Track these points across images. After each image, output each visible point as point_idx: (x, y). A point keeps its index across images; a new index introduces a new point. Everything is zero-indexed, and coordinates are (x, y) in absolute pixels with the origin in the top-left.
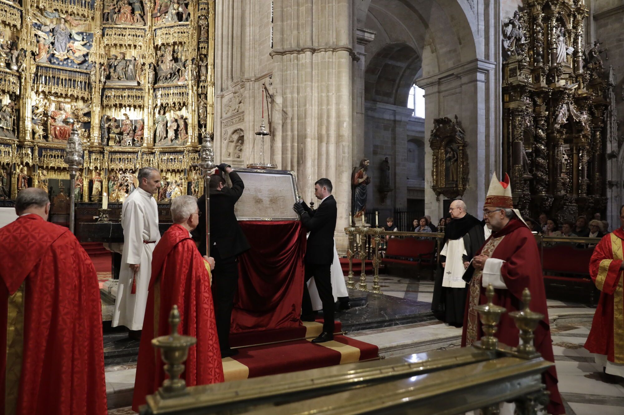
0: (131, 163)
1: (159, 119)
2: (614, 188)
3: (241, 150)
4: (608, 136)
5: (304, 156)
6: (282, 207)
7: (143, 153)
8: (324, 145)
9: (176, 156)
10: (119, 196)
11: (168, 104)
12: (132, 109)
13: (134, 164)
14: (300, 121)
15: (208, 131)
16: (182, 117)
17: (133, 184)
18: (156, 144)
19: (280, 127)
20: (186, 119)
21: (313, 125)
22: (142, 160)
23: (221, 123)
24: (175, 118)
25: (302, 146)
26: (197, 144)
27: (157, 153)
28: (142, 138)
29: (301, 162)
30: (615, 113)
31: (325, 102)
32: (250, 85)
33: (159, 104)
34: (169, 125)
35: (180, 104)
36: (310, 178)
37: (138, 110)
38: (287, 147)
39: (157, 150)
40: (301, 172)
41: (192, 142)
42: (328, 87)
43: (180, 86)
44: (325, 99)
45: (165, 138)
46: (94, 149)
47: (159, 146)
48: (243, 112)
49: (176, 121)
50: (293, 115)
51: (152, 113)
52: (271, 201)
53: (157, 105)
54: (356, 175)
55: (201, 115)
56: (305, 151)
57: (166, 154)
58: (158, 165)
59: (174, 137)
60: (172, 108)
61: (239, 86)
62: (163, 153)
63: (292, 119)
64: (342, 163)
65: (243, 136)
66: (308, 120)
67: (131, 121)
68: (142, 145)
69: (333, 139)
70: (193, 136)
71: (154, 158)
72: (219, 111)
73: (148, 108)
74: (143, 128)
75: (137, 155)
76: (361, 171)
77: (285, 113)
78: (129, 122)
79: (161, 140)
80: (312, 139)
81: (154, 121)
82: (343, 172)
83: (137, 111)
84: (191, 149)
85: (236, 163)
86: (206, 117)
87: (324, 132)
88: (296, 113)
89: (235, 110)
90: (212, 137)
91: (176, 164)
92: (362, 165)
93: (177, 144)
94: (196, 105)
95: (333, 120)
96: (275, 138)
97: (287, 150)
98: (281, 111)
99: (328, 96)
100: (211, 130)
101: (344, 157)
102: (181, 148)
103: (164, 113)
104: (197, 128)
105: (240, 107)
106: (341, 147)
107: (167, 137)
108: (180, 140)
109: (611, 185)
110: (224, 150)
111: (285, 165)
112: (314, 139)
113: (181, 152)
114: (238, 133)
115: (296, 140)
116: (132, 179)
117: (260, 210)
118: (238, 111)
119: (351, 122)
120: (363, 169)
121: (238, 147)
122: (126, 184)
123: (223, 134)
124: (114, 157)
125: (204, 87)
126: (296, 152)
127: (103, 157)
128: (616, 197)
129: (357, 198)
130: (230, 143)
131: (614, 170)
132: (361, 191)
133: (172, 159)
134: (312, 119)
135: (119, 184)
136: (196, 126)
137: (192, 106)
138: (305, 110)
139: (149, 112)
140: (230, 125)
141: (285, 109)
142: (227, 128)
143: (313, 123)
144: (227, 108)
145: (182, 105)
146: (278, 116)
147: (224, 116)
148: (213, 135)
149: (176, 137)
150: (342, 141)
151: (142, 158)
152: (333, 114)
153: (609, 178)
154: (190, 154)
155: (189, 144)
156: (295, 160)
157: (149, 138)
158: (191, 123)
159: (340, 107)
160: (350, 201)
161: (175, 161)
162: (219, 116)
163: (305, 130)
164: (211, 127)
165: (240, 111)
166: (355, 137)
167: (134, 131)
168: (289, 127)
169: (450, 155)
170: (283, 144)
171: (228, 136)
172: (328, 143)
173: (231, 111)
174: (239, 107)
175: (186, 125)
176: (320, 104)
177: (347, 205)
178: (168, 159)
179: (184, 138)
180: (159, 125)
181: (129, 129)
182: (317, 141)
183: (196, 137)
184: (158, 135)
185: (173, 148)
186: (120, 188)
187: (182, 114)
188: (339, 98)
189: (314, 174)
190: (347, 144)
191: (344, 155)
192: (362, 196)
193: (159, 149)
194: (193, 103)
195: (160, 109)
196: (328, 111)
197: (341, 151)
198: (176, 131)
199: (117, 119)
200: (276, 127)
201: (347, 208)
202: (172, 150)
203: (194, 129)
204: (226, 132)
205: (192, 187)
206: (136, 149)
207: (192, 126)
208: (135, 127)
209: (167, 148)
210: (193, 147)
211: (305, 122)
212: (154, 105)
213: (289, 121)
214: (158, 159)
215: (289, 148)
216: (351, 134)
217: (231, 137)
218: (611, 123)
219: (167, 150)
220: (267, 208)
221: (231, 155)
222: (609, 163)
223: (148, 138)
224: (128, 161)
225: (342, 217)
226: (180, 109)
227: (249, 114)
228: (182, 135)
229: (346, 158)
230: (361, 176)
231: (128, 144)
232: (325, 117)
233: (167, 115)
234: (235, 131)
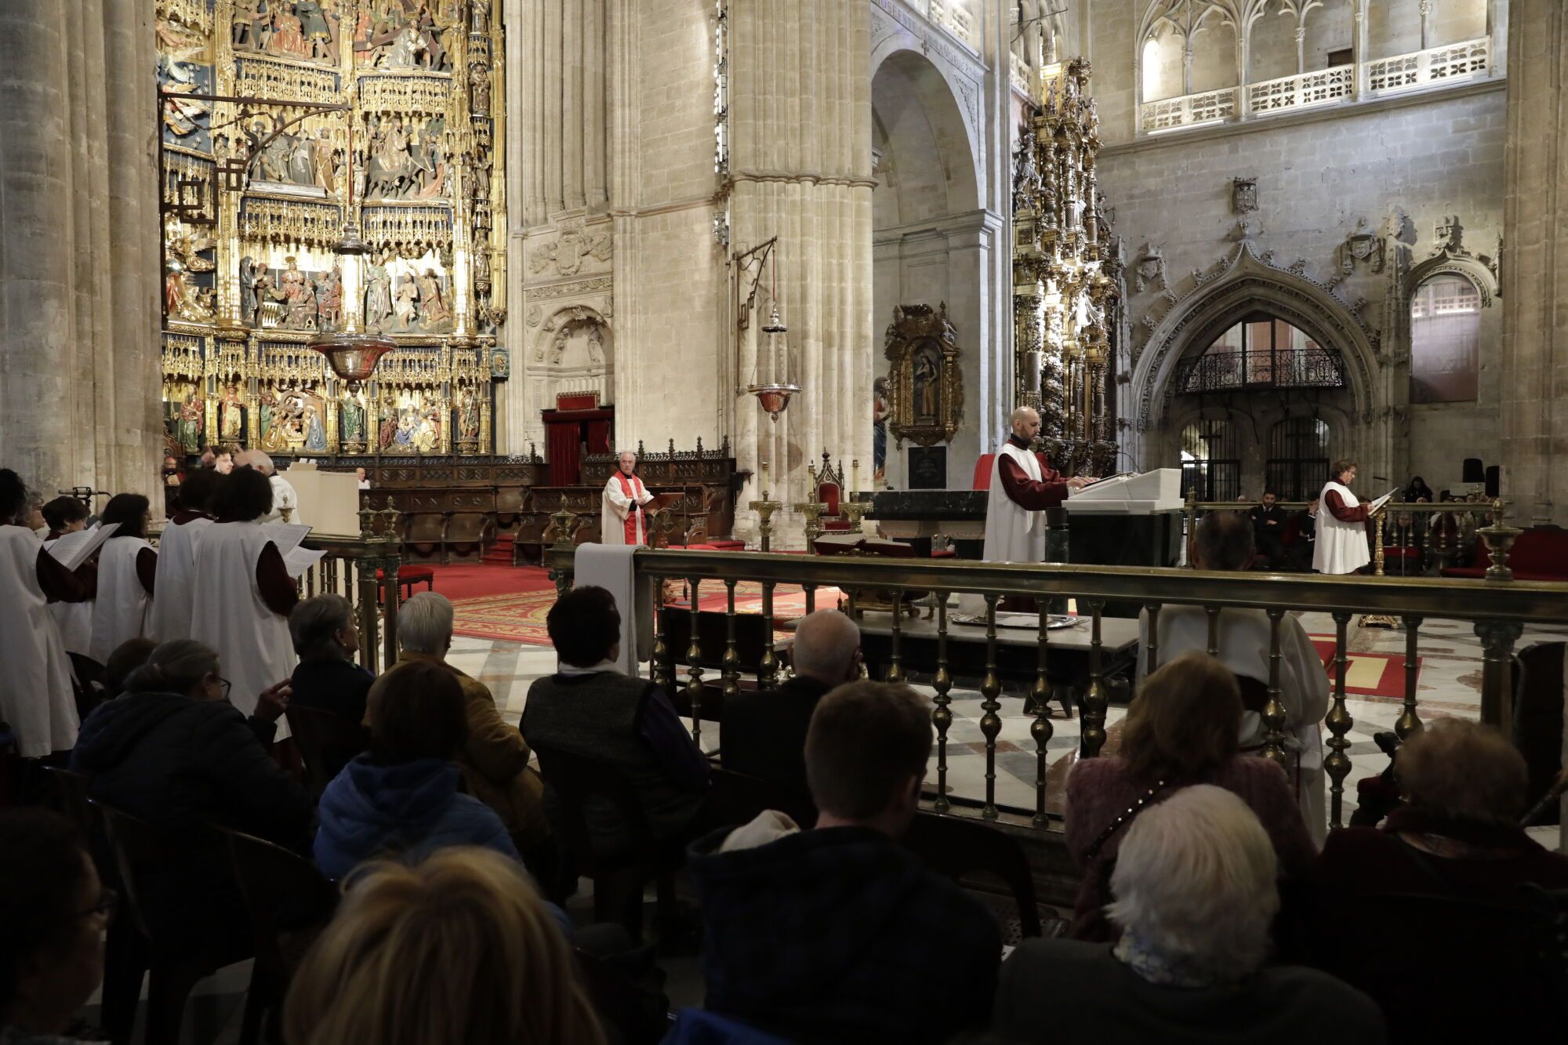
1: (372, 274)
2: (1126, 429)
3: (561, 349)
4: (1119, 347)
8: (835, 350)
9: (423, 356)
10: (286, 439)
11: (400, 244)
12: (303, 247)
13: (321, 370)
14: (794, 305)
15: (493, 304)
17: (316, 413)
19: (754, 314)
21: (817, 315)
23: (524, 290)
24: (410, 274)
25: (797, 351)
26: (475, 332)
30: (1126, 311)
31: (836, 275)
32: (625, 224)
37: (316, 250)
38: (768, 351)
42: (841, 247)
43: (430, 208)
44: (835, 268)
46: (233, 333)
50: (779, 294)
55: (479, 272)
59: (413, 315)
61: (583, 221)
65: (601, 321)
67: (303, 274)
69: (849, 342)
72: (519, 266)
74: (338, 293)
77: (762, 288)
78: (299, 275)
79: (380, 318)
83: (315, 252)
85: (553, 373)
86: (491, 276)
89: (569, 267)
90: (501, 317)
91: (423, 373)
93: (421, 329)
94: (470, 251)
99: (841, 265)
100: (501, 305)
102: (434, 339)
104: (471, 299)
105: (585, 263)
107: (392, 313)
109: (1123, 424)
110: (529, 348)
113: (430, 348)
114: (574, 313)
118: (578, 271)
121: (558, 342)
123: (529, 315)
124: (272, 353)
125: (486, 213)
126: (785, 362)
127: (247, 352)
128: (1128, 444)
130: (545, 333)
131: (1126, 401)
133: (413, 361)
134: (814, 304)
136: (470, 294)
140: (551, 297)
142: (539, 302)
144: (542, 261)
147: (531, 277)
150: (863, 346)
152: (850, 297)
153: (1119, 415)
155: (459, 331)
159: (862, 285)
161: (420, 367)
162: (518, 277)
163: (805, 324)
164: (502, 296)
165: (586, 271)
169: (925, 370)
171: (543, 319)
172: (841, 348)
173: (553, 268)
174: (581, 262)
176: (827, 278)
178: (404, 361)
179: (437, 318)
182: (823, 344)
183: (472, 319)
184: (371, 306)
188: (859, 269)
189: (819, 401)
190: (869, 350)
194: (467, 246)
195: (374, 252)
196: (842, 291)
199: (271, 267)
203: (468, 301)
204: (536, 311)
205: (461, 420)
208: (315, 288)
211: (804, 309)
213: (770, 304)
217: (550, 320)
218: (1122, 327)
221: (545, 356)
222: (1119, 388)
224: (307, 363)
225: (865, 479)
226: (420, 255)
227: (625, 280)
230: (881, 409)
232: (836, 302)
234: (565, 310)
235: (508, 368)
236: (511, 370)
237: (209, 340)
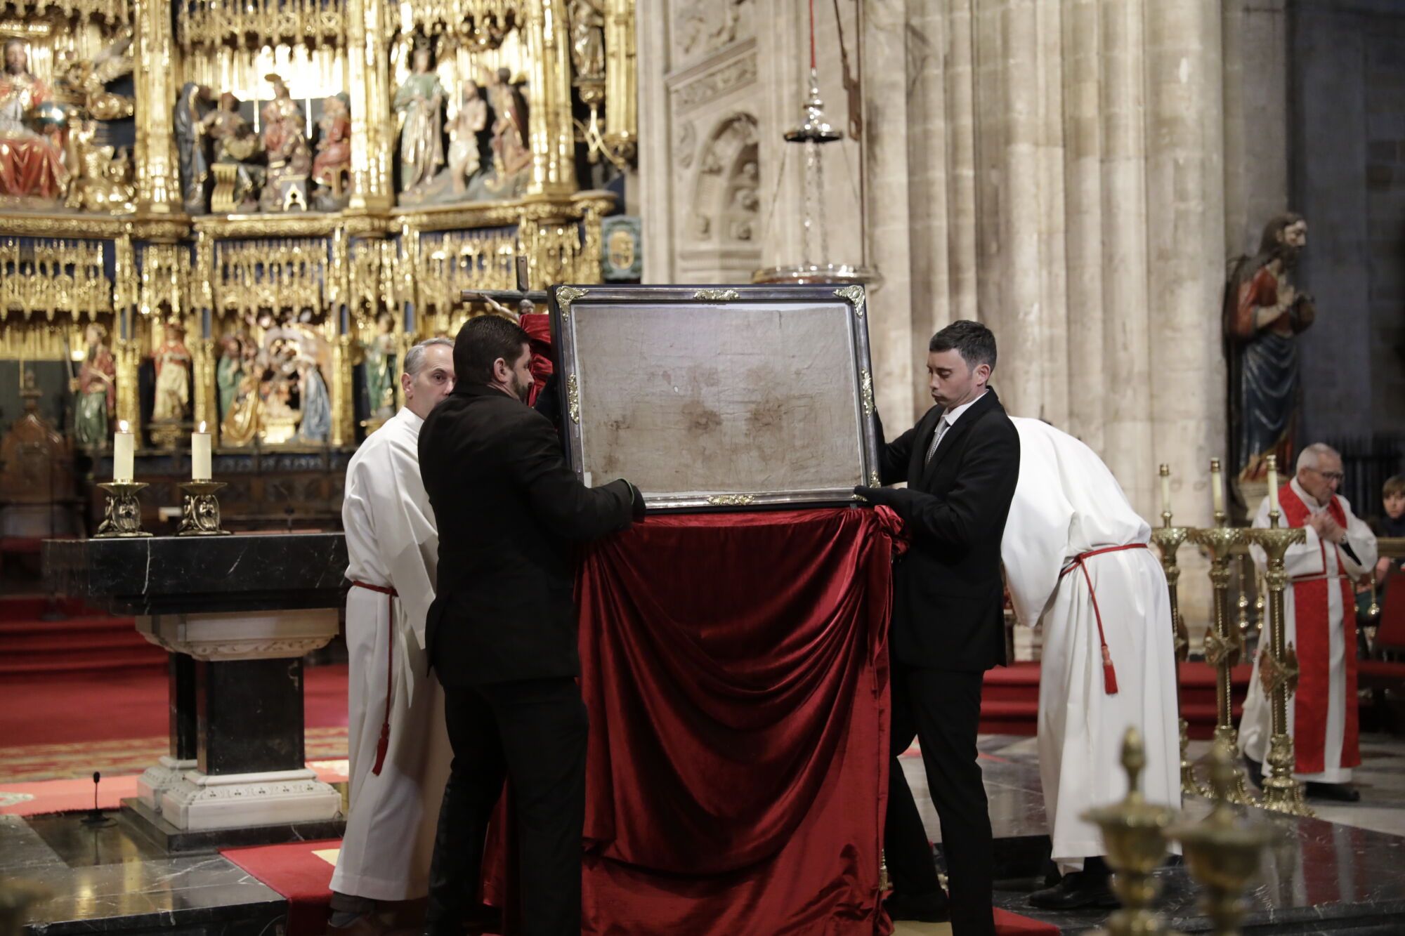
0: (306, 282)
1: (410, 90)
5: (1002, 219)
6: (798, 443)
7: (353, 238)
9: (487, 245)
10: (264, 419)
11: (444, 25)
12: (301, 50)
13: (315, 286)
14: (984, 69)
15: (611, 130)
16: (504, 77)
17: (318, 368)
18: (402, 197)
19: (899, 99)
20: (522, 83)
21: (1041, 82)
22: (348, 269)
23: (668, 91)
24: (474, 83)
25: (994, 176)
26: (571, 189)
27: (410, 234)
28: (345, 175)
29: (994, 247)
33: (408, 28)
34: (451, 114)
35: (494, 21)
36: (1033, 317)
37: (324, 55)
38: (929, 184)
39: (406, 222)
40: (992, 291)
41: (546, 182)
45: (440, 168)
46: (154, 229)
47: (414, 204)
48: (752, 42)
49: (482, 93)
50: (952, 45)
51: (382, 65)
52: (755, 417)
53: (398, 30)
54: (1246, 292)
55: (582, 64)
56: (1008, 199)
57: (447, 237)
58: (415, 283)
59: (473, 166)
60: (464, 40)
62: (433, 232)
63: (949, 62)
64: (1176, 241)
65: (755, 147)
66: (1020, 59)
67: (300, 105)
68: (345, 203)
69: (1130, 138)
70: (553, 156)
71: (399, 255)
72: (657, 40)
73: (365, 46)
74: (346, 133)
75: (329, 247)
76: (1266, 274)
77: (915, 36)
78: (292, 107)
79: (422, 177)
80: (1036, 144)
81: (391, 99)
82: (1178, 280)
83: (321, 59)
84: (544, 210)
85: (735, 262)
86: (604, 69)
87: (1090, 109)
88: (964, 33)
89: (719, 33)
90: (630, 154)
91: (487, 280)
92: (1271, 246)
94: (559, 23)
95: (1130, 55)
96: (878, 150)
97: (929, 199)
98: (900, 30)
100: (627, 127)
101: (1181, 216)
102: (502, 210)
103: (432, 64)
104: (566, 120)
105: (742, 19)
106: (1169, 170)
107: (446, 164)
108: (501, 175)
110: (683, 210)
111: (922, 263)
112: (1049, 142)
113: (506, 227)
114: (736, 132)
115: (967, 153)
116: (313, 348)
117: (707, 459)
118: (732, 39)
119: (1215, 56)
120: (1277, 263)
121: (741, 195)
122: (288, 369)
123: (676, 142)
124: (233, 260)
126: (969, 204)
127: (193, 261)
129: (1251, 393)
130: (709, 179)
132: (1267, 362)
133: (468, 258)
134: (1035, 57)
135: (259, 372)
136: (562, 111)
137: (543, 25)
138: (1006, 19)
139: (370, 62)
140: (705, 101)
141: (915, 22)
142: (692, 115)
143: (1041, 73)
144: (690, 27)
145: (501, 23)
146: (887, 51)
147: (680, 60)
148: (636, 145)
149: (485, 162)
150: (1173, 145)
151: (349, 258)
152: (1130, 26)
154: (543, 232)
155: (536, 189)
156: (968, 240)
157: (373, 173)
158: (541, 98)
160: (1220, 410)
161: (481, 267)
162: (658, 65)
163: (1008, 107)
164: (628, 111)
165: (742, 36)
166: (1238, 124)
167: (312, 144)
168: (936, 97)
170: (911, 172)
171: (699, 148)
172: (1107, 157)
173: (703, 37)
174: (736, 20)
175: (522, 108)
177: (1204, 426)
178: (453, 258)
179: (515, 166)
180: (412, 115)
181: (291, 140)
182: (1059, 152)
183: (564, 162)
184: (408, 155)
185: (472, 210)
186: (266, 387)
187: (503, 65)
189: (1051, 296)
190: (1196, 155)
191: (1182, 206)
192: (1274, 385)
193: (417, 219)
194: (548, 13)
195: (415, 47)
196: (1107, 14)
197: (1169, 189)
198: (484, 138)
199: (242, 97)
200: (879, 102)
201: (1201, 441)
202: (469, 219)
203: (553, 127)
204: (689, 133)
206: (325, 221)
207: (547, 114)
208: (317, 130)
209: (447, 212)
210: (553, 203)
211: (1006, 70)
212: (389, 33)
213: (935, 71)
214: (412, 258)
215: (940, 191)
216: (1215, 112)
217: (708, 150)
219: (451, 220)
220: (735, 450)
221: (715, 227)
223: (368, 173)
224: (292, 274)
225: (1179, 482)
226: (495, 43)
227: (778, 48)
228: (510, 151)
229: (1194, 220)
230: (1265, 297)
231: (289, 200)
232: (1093, 42)
233: (445, 69)
234: (725, 127)
235: (638, 257)
236: (645, 263)
237: (122, 243)
